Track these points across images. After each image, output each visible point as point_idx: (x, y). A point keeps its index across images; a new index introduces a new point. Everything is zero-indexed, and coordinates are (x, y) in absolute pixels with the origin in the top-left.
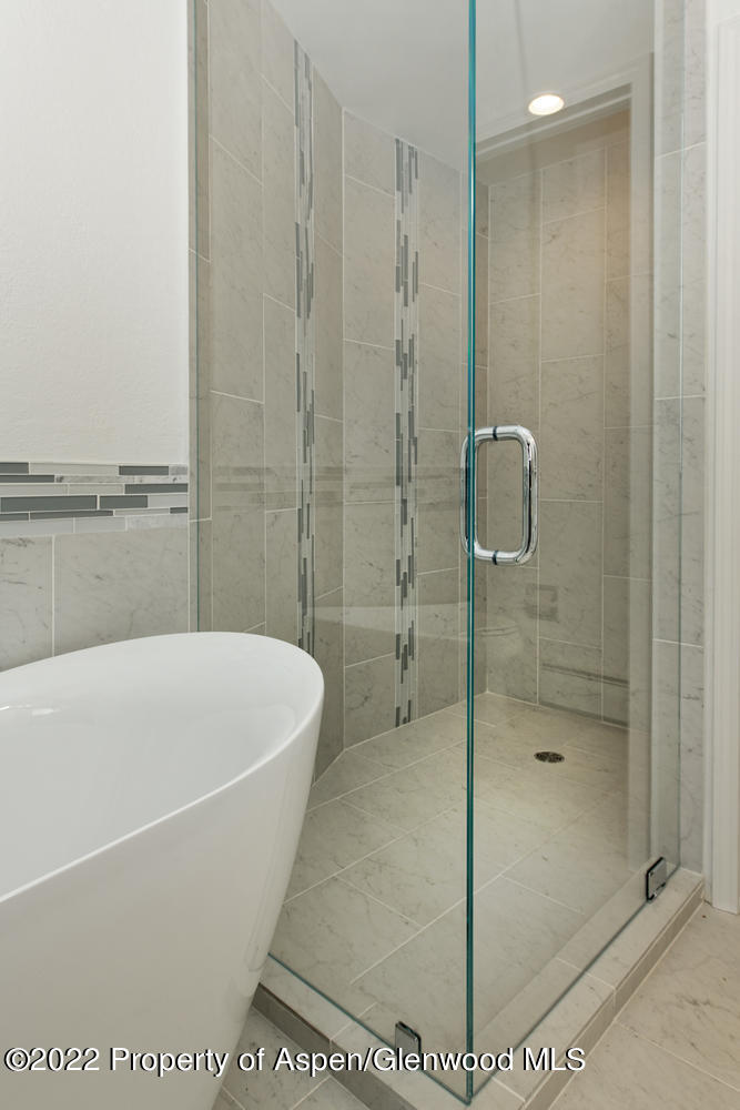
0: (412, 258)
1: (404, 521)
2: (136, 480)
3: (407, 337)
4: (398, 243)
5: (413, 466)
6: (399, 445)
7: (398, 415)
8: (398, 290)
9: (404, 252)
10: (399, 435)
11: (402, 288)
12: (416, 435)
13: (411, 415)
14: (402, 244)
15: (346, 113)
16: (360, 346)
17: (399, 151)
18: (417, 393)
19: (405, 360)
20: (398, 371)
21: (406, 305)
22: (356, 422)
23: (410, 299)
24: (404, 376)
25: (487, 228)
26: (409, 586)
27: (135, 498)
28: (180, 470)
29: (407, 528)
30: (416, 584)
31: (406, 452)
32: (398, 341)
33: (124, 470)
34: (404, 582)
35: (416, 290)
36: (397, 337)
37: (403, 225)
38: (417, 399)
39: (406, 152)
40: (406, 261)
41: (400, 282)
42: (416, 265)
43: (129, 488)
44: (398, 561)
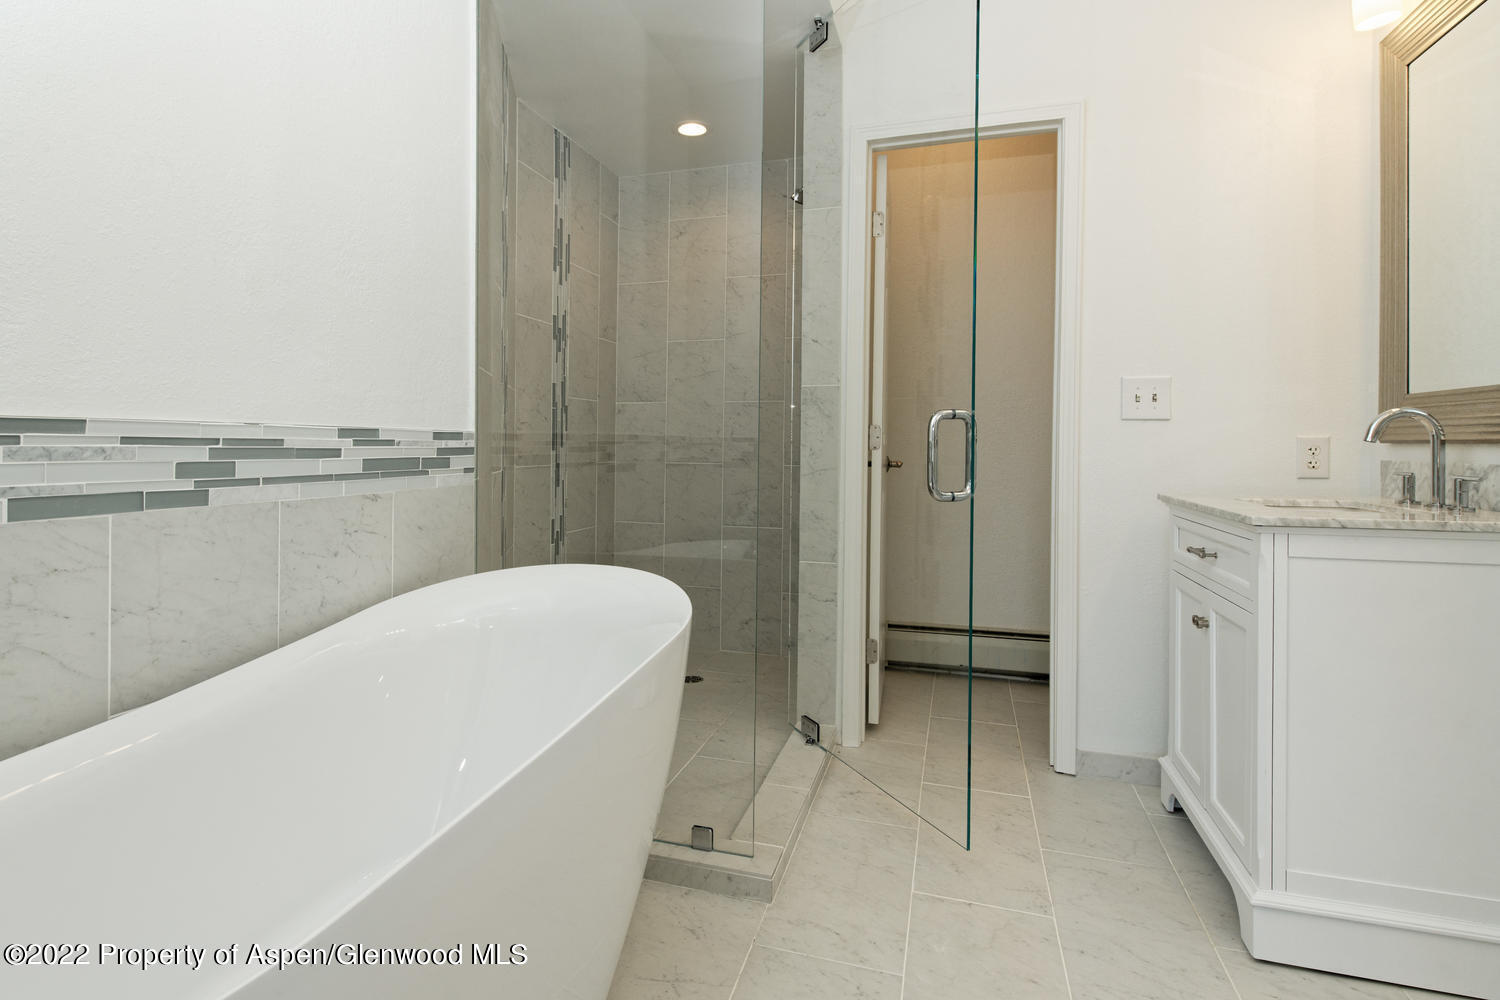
0: (565, 241)
1: (557, 484)
2: (443, 444)
3: (562, 313)
4: (556, 226)
5: (564, 432)
6: (555, 412)
7: (554, 384)
8: (555, 269)
9: (559, 233)
10: (555, 404)
11: (558, 267)
12: (566, 404)
13: (563, 384)
14: (559, 227)
15: (520, 103)
16: (527, 320)
17: (557, 140)
18: (567, 365)
19: (559, 334)
20: (554, 343)
21: (561, 283)
22: (524, 391)
23: (564, 278)
24: (559, 349)
25: (617, 215)
26: (561, 543)
27: (442, 461)
28: (470, 436)
29: (560, 488)
30: (566, 542)
31: (559, 419)
32: (554, 316)
33: (438, 436)
34: (557, 539)
35: (568, 271)
36: (554, 313)
37: (559, 209)
38: (567, 370)
39: (562, 141)
40: (561, 242)
41: (557, 263)
42: (568, 246)
43: (440, 451)
44: (553, 521)
